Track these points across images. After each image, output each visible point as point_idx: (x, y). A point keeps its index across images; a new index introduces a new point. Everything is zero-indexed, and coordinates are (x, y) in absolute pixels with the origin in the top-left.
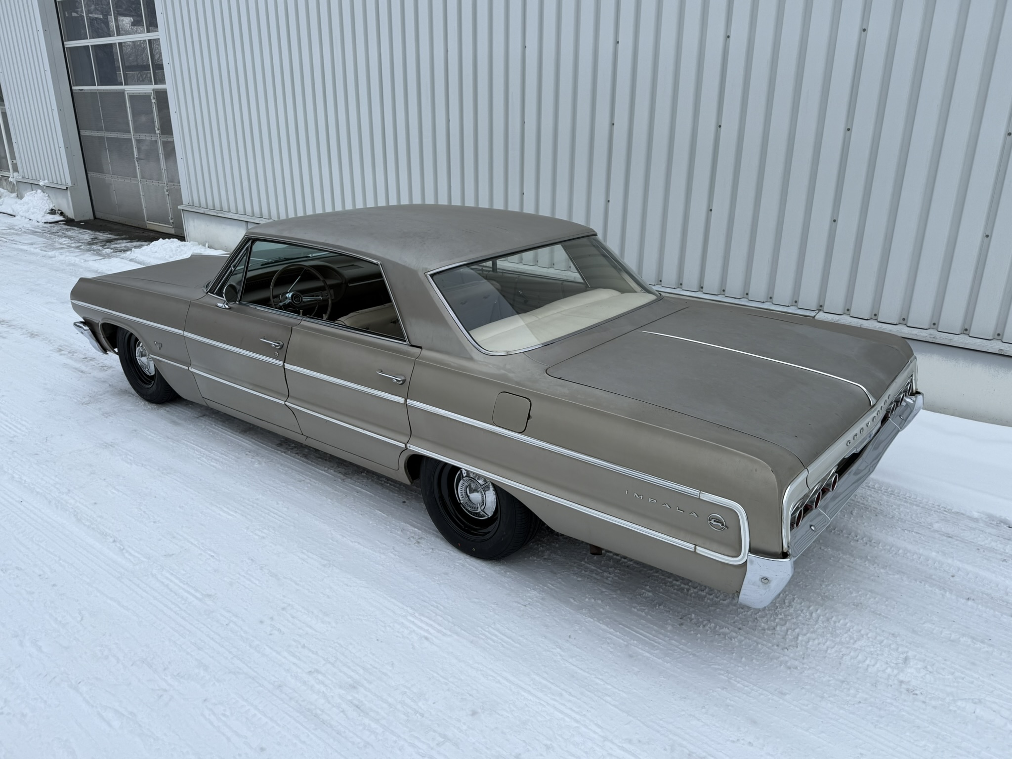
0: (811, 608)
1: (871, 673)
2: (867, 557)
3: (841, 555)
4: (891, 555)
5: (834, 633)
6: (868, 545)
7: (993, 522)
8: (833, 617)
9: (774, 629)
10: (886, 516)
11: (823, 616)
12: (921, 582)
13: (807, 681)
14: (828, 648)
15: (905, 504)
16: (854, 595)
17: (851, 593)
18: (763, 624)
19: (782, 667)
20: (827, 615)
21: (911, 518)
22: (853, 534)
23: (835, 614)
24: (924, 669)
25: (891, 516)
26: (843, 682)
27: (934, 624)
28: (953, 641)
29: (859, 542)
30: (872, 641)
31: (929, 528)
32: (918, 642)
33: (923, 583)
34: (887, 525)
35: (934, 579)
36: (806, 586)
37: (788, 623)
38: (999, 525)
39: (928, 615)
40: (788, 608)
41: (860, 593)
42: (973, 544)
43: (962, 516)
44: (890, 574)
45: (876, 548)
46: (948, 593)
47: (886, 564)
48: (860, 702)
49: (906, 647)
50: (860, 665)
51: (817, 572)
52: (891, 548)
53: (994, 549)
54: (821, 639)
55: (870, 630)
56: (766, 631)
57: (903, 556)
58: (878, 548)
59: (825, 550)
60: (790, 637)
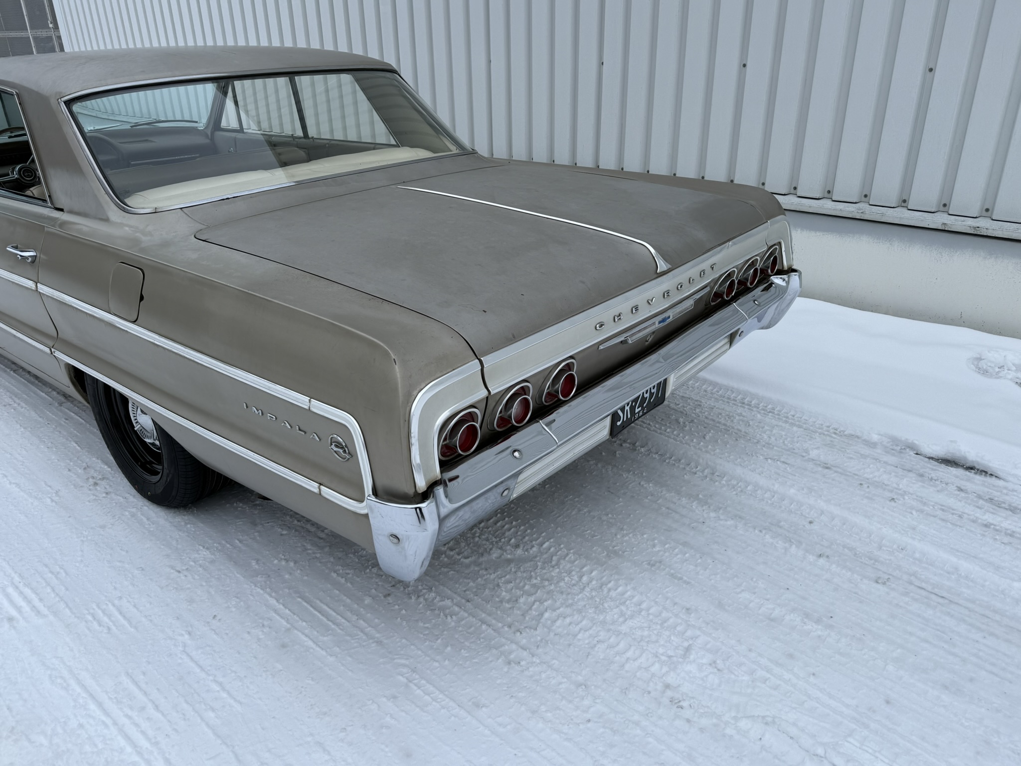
0: (584, 569)
1: (627, 672)
2: (698, 495)
3: (664, 492)
4: (734, 493)
5: (601, 606)
6: (708, 479)
7: (895, 448)
8: (610, 582)
9: (517, 600)
10: (750, 440)
11: (597, 580)
12: (761, 531)
13: (525, 685)
14: (581, 629)
15: (784, 425)
16: (657, 549)
17: (654, 546)
18: (504, 593)
19: (500, 660)
20: (604, 579)
21: (784, 442)
22: (693, 464)
23: (616, 577)
24: (710, 664)
25: (755, 441)
26: (579, 685)
27: (755, 593)
28: (772, 620)
29: (696, 475)
30: (651, 621)
31: (803, 456)
32: (720, 621)
33: (764, 532)
34: (747, 452)
35: (781, 527)
36: (594, 536)
37: (539, 591)
38: (903, 451)
39: (752, 580)
40: (551, 569)
41: (667, 546)
42: (856, 477)
43: (856, 439)
44: (722, 520)
45: (717, 483)
46: (794, 546)
47: (721, 505)
48: (589, 721)
49: (700, 629)
50: (618, 658)
51: (620, 517)
52: (738, 483)
53: (884, 483)
54: (576, 617)
55: (656, 603)
56: (504, 603)
57: (751, 495)
58: (720, 483)
59: (645, 485)
60: (534, 613)
